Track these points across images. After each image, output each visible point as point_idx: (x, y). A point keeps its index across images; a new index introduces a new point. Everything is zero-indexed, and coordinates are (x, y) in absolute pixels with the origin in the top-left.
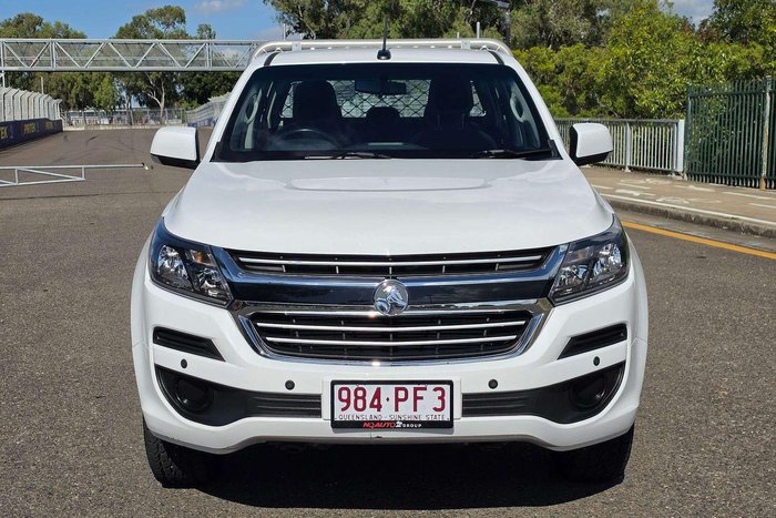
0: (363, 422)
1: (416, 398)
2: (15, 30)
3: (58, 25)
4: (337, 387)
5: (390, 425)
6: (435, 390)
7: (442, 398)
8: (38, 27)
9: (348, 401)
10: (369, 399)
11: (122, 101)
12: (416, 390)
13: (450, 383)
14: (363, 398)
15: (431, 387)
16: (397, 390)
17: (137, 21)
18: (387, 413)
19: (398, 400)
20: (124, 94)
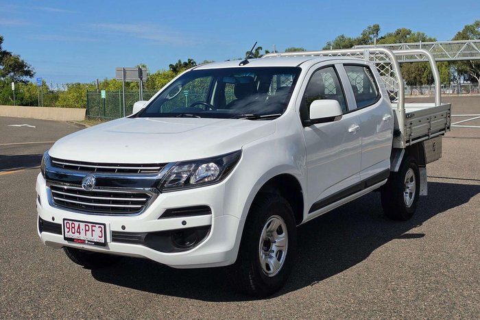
0: (74, 239)
1: (93, 230)
2: (394, 38)
3: (419, 34)
4: (66, 222)
5: (83, 242)
6: (99, 227)
7: (101, 231)
8: (408, 36)
9: (69, 228)
10: (76, 228)
11: (455, 79)
12: (92, 226)
13: (104, 225)
14: (74, 228)
15: (97, 226)
16: (86, 225)
17: (467, 28)
18: (82, 237)
19: (86, 231)
20: (456, 74)
